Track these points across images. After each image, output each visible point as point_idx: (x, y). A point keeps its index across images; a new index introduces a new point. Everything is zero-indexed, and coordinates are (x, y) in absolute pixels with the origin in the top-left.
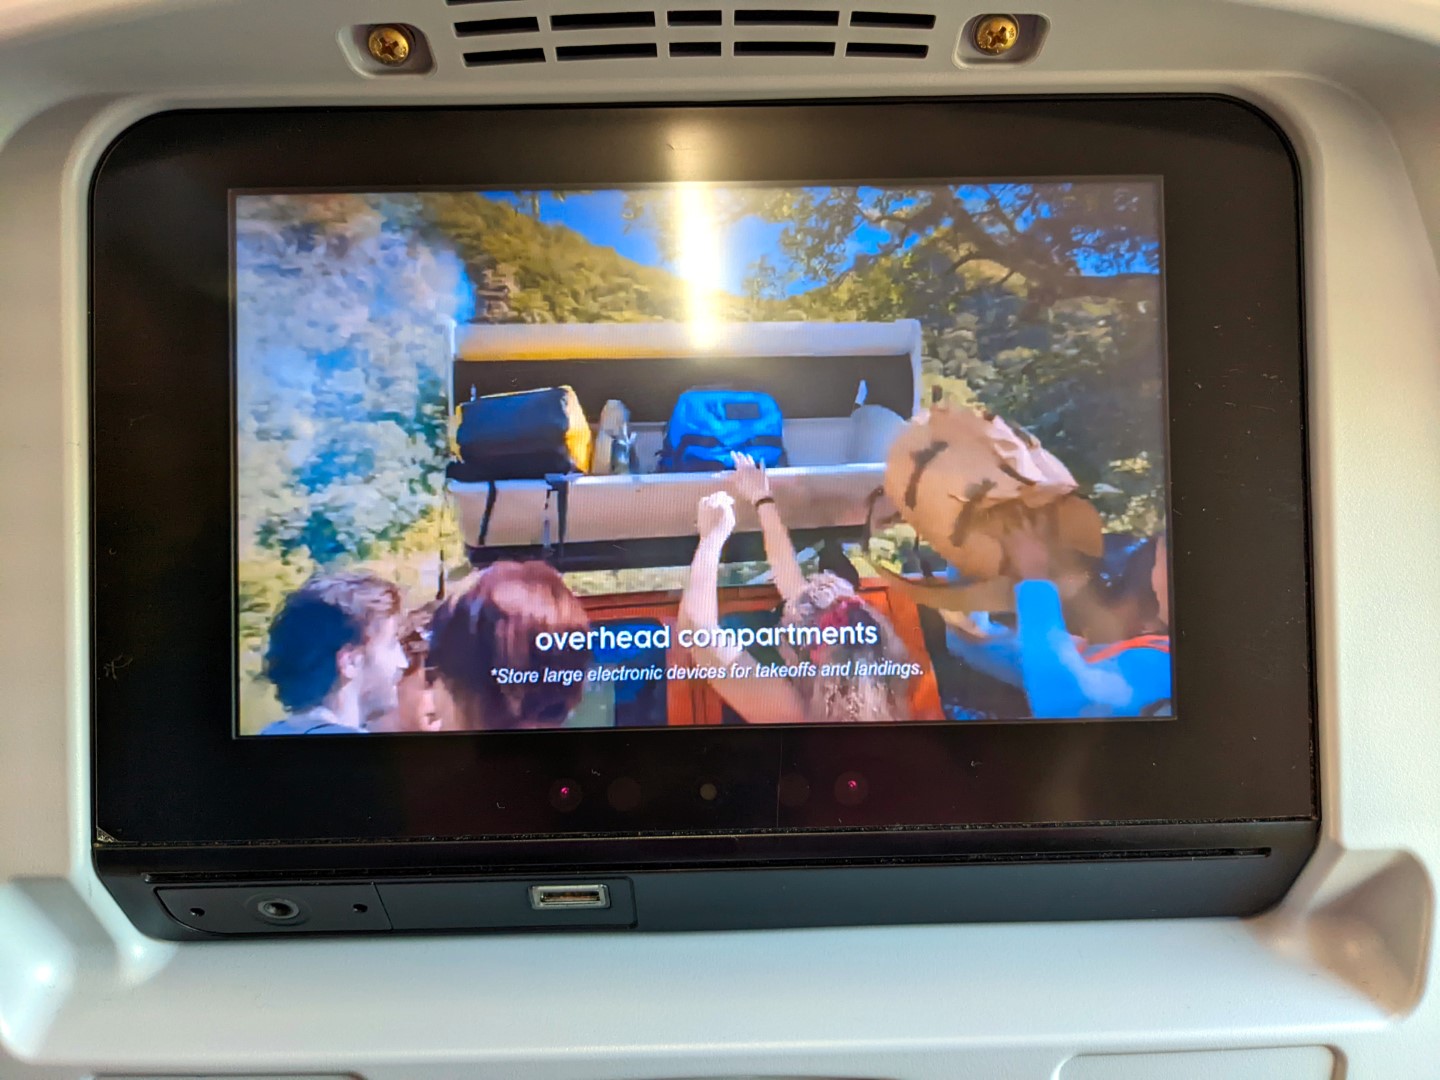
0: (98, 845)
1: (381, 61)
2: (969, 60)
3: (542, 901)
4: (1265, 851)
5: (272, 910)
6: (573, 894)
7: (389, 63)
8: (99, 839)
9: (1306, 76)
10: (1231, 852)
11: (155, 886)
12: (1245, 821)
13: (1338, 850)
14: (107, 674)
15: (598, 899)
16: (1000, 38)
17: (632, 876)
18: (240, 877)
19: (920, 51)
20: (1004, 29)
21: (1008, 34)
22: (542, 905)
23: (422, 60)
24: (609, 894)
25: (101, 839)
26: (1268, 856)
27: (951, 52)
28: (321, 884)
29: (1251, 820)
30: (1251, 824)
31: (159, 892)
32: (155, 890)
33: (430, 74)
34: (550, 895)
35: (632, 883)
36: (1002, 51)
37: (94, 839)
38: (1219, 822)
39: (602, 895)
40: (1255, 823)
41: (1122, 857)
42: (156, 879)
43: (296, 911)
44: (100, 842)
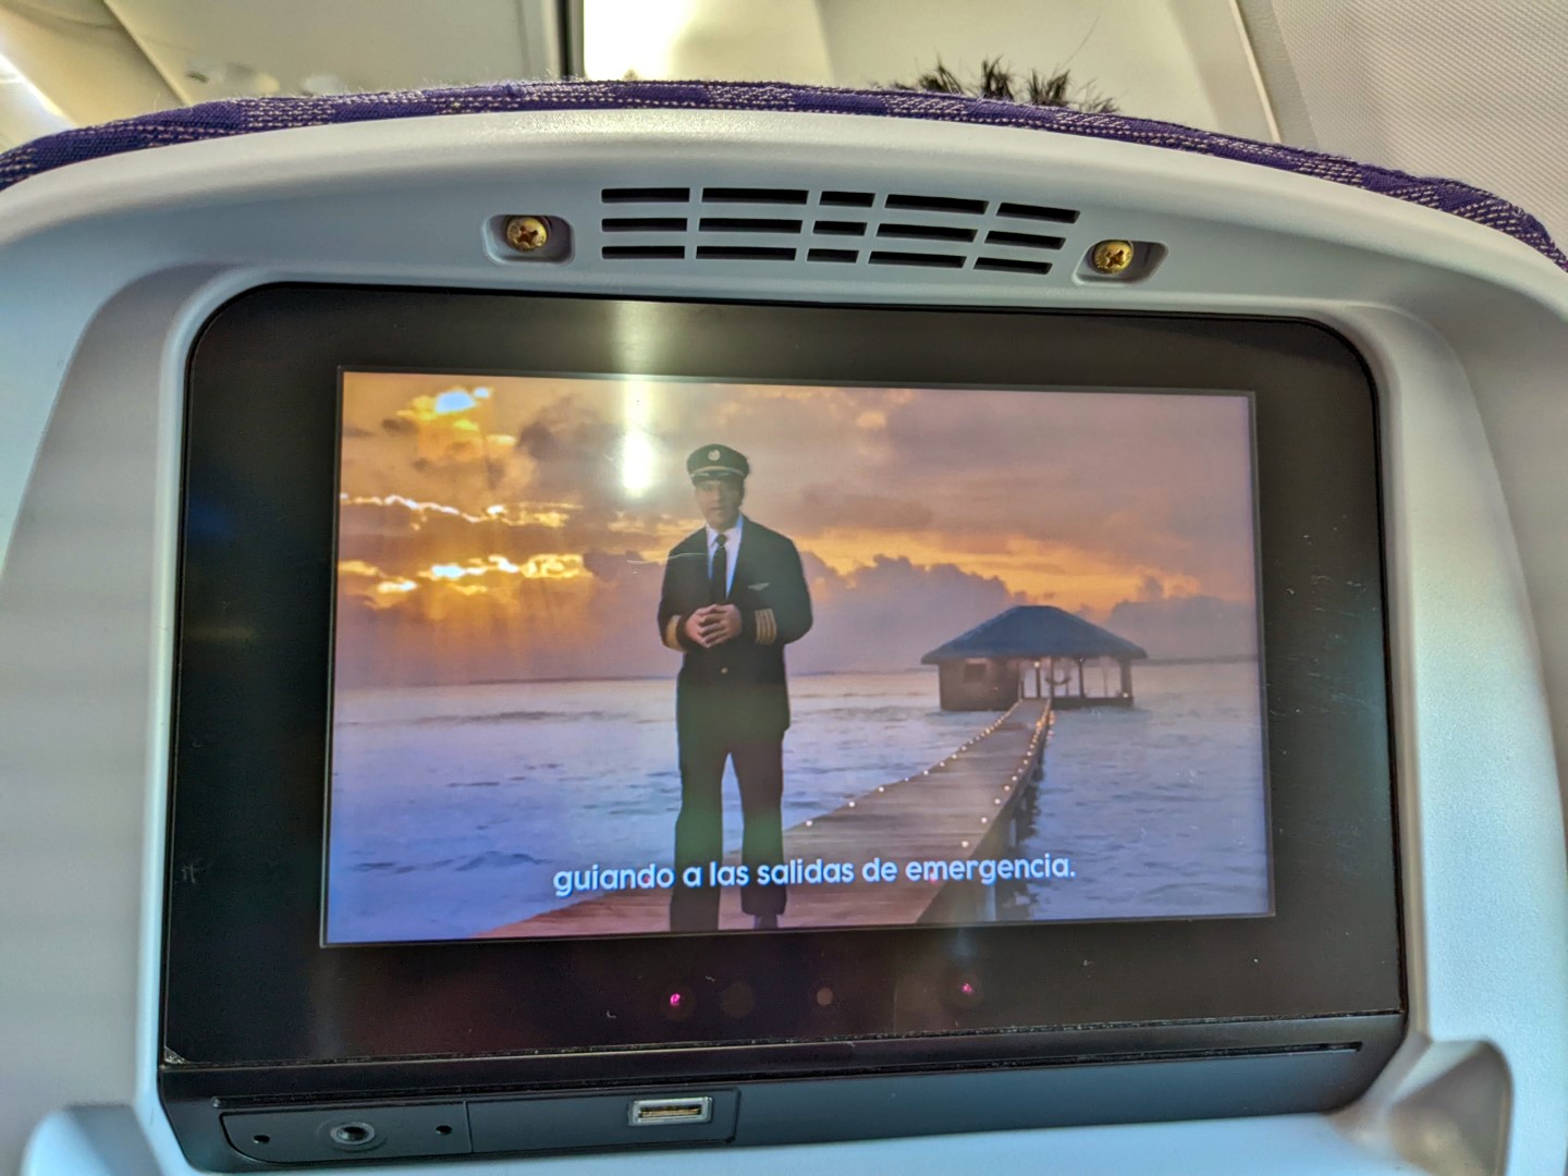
0: (163, 1067)
1: (517, 248)
2: (1084, 277)
3: (641, 1116)
4: (1357, 1045)
5: (345, 1136)
7: (525, 250)
8: (167, 1060)
10: (1324, 1047)
11: (221, 1111)
12: (1339, 1015)
13: (1426, 1041)
14: (185, 878)
15: (699, 1113)
16: (1117, 259)
17: (740, 1087)
18: (320, 1099)
19: (1042, 268)
20: (1121, 253)
21: (1124, 257)
22: (640, 1120)
23: (561, 245)
24: (712, 1106)
25: (169, 1060)
27: (1072, 271)
29: (1345, 1015)
30: (1345, 1018)
31: (225, 1118)
32: (221, 1116)
33: (564, 264)
35: (739, 1094)
36: (1116, 271)
37: (160, 1060)
38: (1315, 1017)
39: (705, 1110)
40: (1349, 1018)
41: (1224, 1055)
42: (225, 1103)
43: (371, 1135)
44: (167, 1064)
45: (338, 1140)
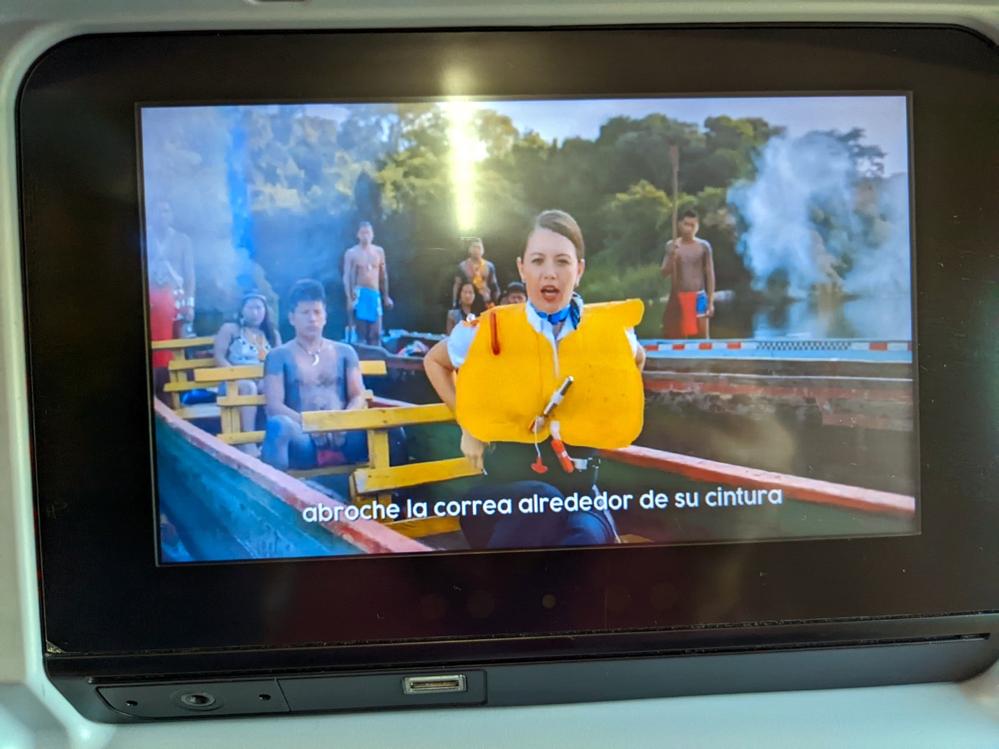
0: (48, 655)
3: (412, 687)
4: (985, 636)
5: (193, 700)
6: (438, 682)
8: (49, 650)
10: (959, 637)
12: (972, 613)
15: (457, 686)
17: (486, 669)
22: (411, 690)
24: (466, 681)
25: (51, 650)
26: (987, 639)
28: (233, 681)
29: (977, 613)
30: (977, 615)
31: (100, 690)
34: (418, 684)
35: (486, 673)
37: (44, 650)
38: (952, 614)
39: (461, 683)
40: (980, 615)
42: (96, 681)
43: (212, 701)
44: (49, 653)
45: (188, 703)
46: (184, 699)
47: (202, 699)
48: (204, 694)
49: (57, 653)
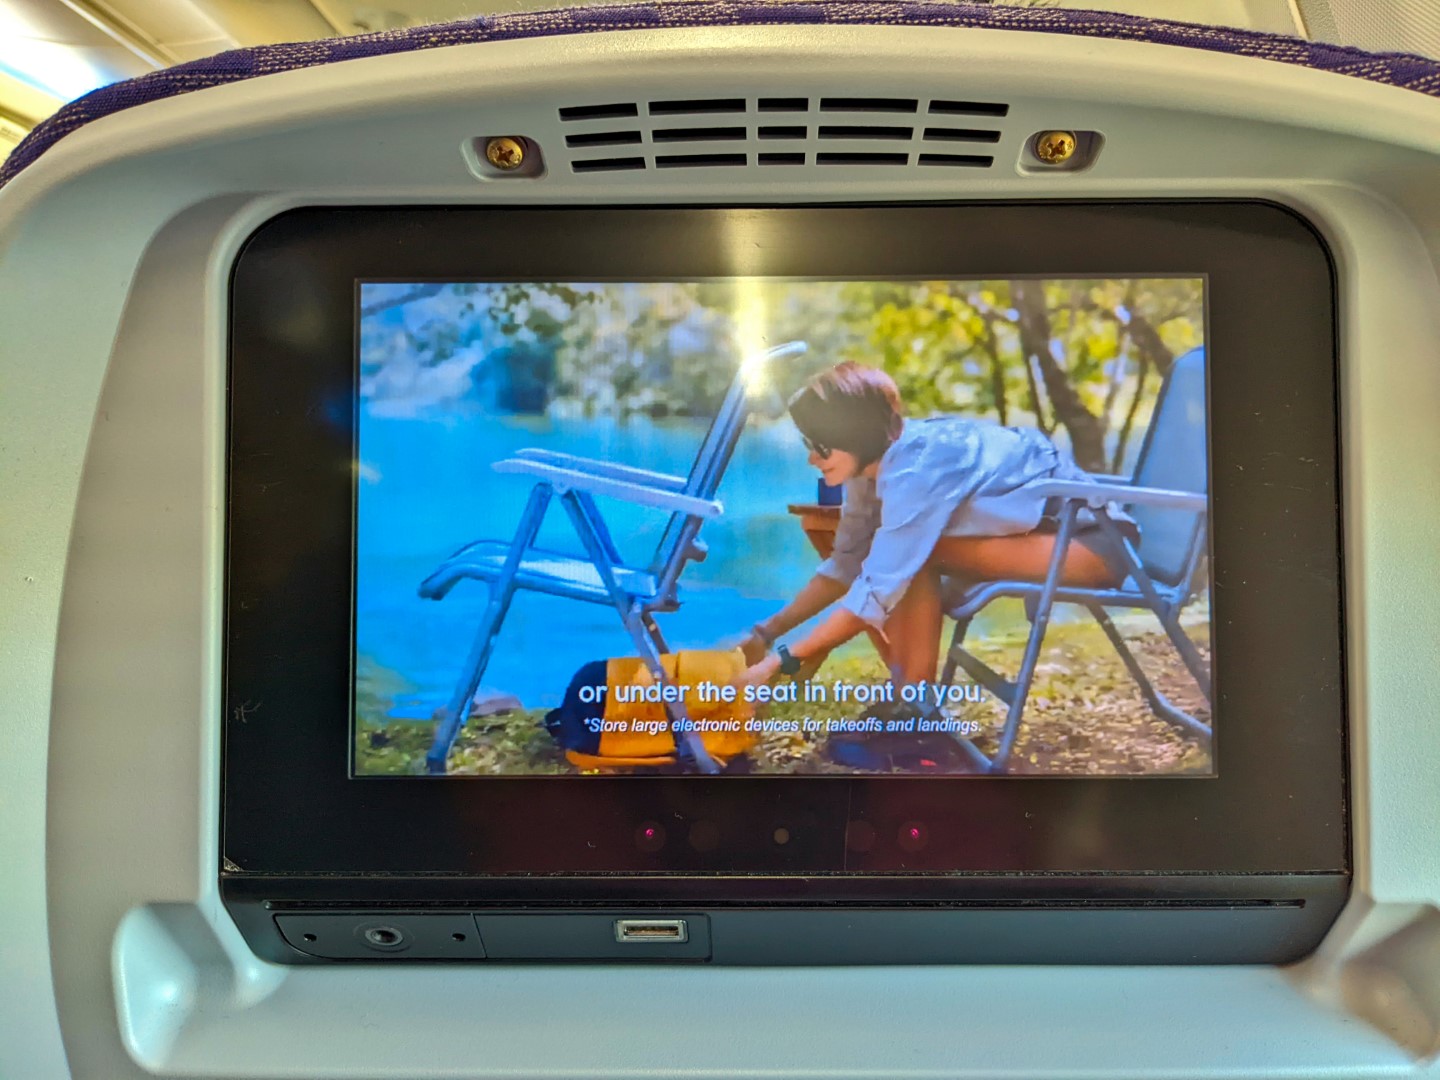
0: (224, 874)
1: (498, 166)
2: (1030, 169)
3: (626, 934)
4: (1300, 903)
5: (378, 937)
6: (653, 928)
7: (504, 168)
8: (226, 868)
9: (1339, 184)
10: (1268, 903)
11: (274, 912)
12: (1281, 874)
13: (1369, 902)
14: (237, 717)
15: (677, 934)
16: (1059, 149)
17: (708, 913)
18: (354, 905)
19: (986, 161)
20: (1062, 143)
21: (1066, 147)
22: (625, 938)
23: (535, 166)
24: (687, 929)
25: (228, 868)
26: (1302, 907)
27: (1015, 162)
28: (425, 914)
29: (1287, 874)
30: (1286, 876)
31: (277, 918)
32: (274, 916)
33: (541, 178)
34: (632, 929)
35: (709, 919)
36: (1060, 161)
37: (221, 868)
38: (1256, 874)
39: (681, 930)
40: (1290, 876)
41: (1165, 905)
42: (276, 906)
43: (400, 937)
44: (226, 871)
45: (373, 941)
46: (368, 934)
47: (388, 936)
48: (392, 930)
49: (235, 872)
